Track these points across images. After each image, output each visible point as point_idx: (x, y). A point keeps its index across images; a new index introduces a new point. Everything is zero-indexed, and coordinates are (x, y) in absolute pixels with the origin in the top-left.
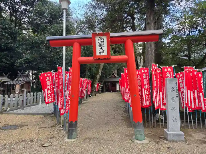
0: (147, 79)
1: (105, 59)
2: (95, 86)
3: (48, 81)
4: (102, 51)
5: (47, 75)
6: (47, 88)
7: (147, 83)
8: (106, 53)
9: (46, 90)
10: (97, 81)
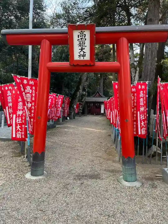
0: (145, 98)
1: (86, 65)
2: (75, 106)
3: (9, 97)
4: (82, 53)
5: (8, 88)
6: (8, 105)
7: (144, 103)
8: (87, 57)
9: (7, 108)
10: (77, 100)
